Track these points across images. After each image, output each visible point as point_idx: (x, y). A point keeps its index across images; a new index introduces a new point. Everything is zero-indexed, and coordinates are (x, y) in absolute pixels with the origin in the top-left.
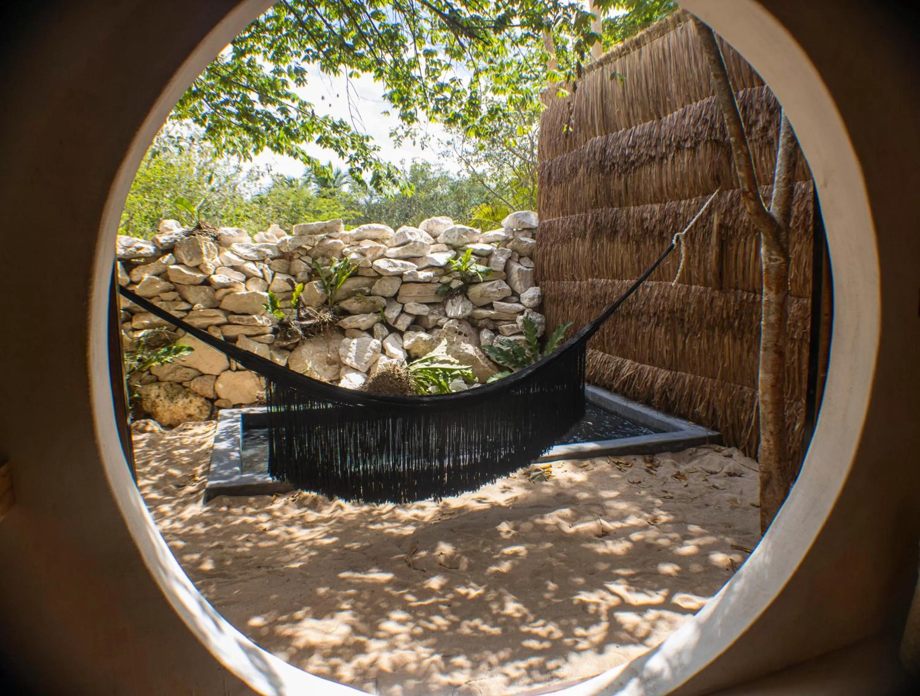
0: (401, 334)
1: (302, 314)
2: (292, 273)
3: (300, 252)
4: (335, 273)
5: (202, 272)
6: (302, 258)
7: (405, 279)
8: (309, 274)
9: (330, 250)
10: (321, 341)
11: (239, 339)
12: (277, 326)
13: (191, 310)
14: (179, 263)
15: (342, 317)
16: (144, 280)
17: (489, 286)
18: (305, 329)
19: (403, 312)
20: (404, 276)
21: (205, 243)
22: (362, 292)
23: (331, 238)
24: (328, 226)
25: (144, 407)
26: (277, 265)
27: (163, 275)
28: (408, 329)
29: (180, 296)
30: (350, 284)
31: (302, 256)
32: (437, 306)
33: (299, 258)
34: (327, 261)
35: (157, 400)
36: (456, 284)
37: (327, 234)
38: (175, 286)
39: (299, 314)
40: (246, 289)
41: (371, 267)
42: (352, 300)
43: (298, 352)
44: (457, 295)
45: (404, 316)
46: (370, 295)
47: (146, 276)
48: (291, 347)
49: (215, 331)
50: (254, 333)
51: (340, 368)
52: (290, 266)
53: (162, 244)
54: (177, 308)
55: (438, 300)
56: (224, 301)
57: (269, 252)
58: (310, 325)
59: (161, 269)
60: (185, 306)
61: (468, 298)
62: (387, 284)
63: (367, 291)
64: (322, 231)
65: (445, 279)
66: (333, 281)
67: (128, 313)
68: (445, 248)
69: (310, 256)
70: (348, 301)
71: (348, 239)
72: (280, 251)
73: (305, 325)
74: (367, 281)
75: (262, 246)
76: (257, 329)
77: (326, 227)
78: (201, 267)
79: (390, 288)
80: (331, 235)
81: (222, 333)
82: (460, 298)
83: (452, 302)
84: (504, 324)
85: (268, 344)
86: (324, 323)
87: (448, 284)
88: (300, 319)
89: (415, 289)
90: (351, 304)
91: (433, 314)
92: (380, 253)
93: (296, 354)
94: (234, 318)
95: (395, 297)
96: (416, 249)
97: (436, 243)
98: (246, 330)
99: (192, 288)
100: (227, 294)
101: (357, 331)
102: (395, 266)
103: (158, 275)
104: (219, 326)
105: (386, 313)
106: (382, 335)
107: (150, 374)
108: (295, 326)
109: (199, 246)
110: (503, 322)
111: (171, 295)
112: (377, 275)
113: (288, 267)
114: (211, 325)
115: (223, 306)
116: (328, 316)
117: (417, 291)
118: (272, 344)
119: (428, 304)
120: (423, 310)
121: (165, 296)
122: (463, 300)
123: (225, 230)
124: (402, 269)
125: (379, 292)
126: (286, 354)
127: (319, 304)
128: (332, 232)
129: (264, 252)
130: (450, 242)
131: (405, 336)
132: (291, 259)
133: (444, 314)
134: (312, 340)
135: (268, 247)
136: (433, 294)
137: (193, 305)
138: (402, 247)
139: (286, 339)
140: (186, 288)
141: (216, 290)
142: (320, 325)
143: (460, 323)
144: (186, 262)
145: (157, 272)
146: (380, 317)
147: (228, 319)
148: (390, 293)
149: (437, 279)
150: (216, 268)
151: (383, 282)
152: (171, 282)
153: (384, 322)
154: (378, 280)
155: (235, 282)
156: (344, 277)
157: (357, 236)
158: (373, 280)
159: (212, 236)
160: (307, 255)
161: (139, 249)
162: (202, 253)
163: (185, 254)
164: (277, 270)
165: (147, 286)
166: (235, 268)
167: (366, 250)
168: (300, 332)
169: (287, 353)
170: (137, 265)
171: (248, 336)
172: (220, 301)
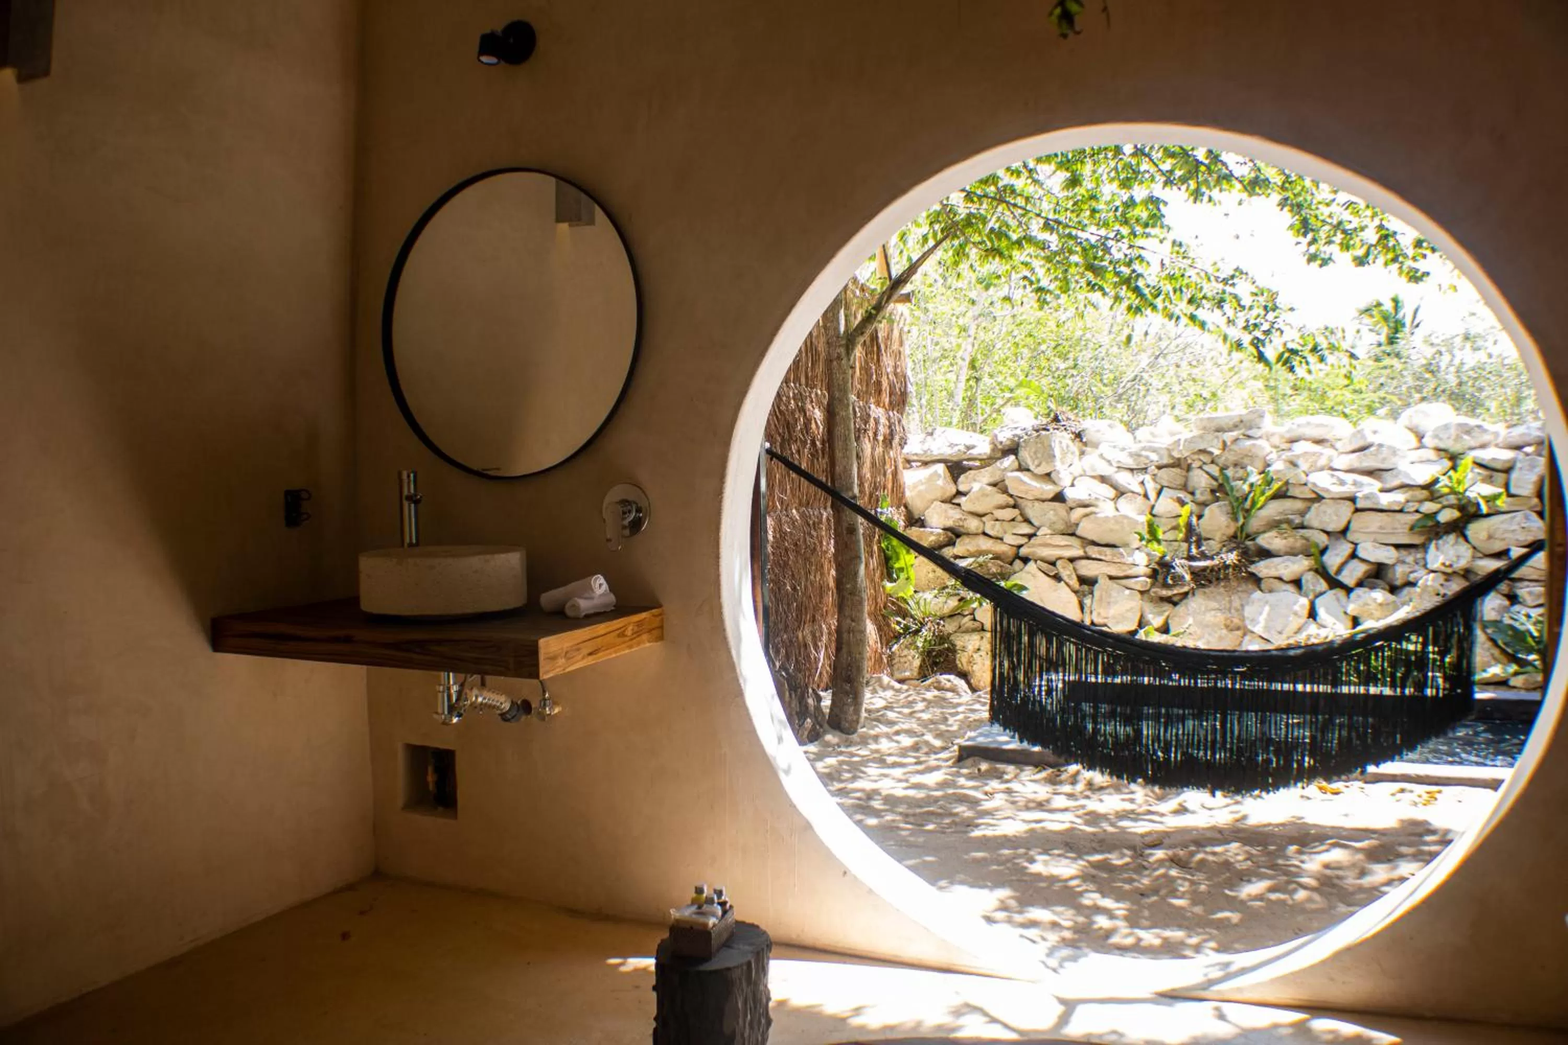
0: (1349, 590)
1: (1194, 551)
2: (1190, 489)
3: (1202, 457)
4: (1250, 492)
5: (1054, 483)
6: (1205, 467)
7: (1360, 505)
8: (1213, 491)
9: (1247, 456)
10: (1220, 594)
11: (1100, 581)
12: (1156, 567)
13: (1034, 535)
14: (1022, 468)
15: (1257, 559)
16: (974, 490)
17: (1502, 522)
18: (1197, 575)
19: (1353, 556)
20: (1358, 501)
21: (1061, 442)
22: (1289, 522)
23: (1249, 437)
24: (1244, 419)
25: (958, 662)
26: (1165, 477)
27: (999, 485)
28: (1360, 584)
29: (1022, 514)
30: (1274, 509)
31: (1204, 463)
32: (1412, 550)
33: (1200, 468)
34: (1241, 473)
35: (975, 656)
36: (1446, 516)
37: (1242, 431)
38: (1015, 500)
39: (1189, 550)
40: (1117, 510)
41: (1305, 484)
42: (1273, 533)
43: (1183, 608)
44: (1447, 532)
45: (1354, 563)
46: (1303, 527)
47: (976, 487)
48: (1176, 599)
49: (1064, 568)
50: (1121, 574)
51: (1245, 634)
52: (1187, 478)
53: (1001, 443)
54: (1015, 532)
55: (1417, 540)
56: (1081, 525)
57: (1154, 457)
58: (1204, 569)
59: (996, 478)
60: (1027, 529)
61: (1466, 539)
62: (1329, 511)
63: (1297, 521)
64: (1236, 427)
65: (1429, 507)
66: (1248, 505)
67: (950, 534)
68: (1432, 455)
69: (1217, 465)
70: (1266, 535)
71: (1276, 440)
72: (1171, 456)
73: (1198, 567)
74: (1299, 505)
75: (1144, 449)
76: (1125, 567)
77: (1242, 421)
78: (1053, 475)
79: (1335, 518)
80: (1250, 433)
81: (1075, 569)
82: (1452, 538)
83: (1436, 544)
84: (1528, 586)
85: (1140, 592)
86: (1226, 567)
87: (1433, 515)
88: (1191, 558)
89: (1374, 521)
90: (1269, 540)
91: (1403, 562)
92: (1322, 462)
93: (1180, 609)
94: (1093, 551)
95: (1344, 532)
96: (1381, 457)
97: (1421, 446)
98: (1109, 568)
99: (1037, 504)
100: (1086, 515)
101: (1276, 581)
102: (1342, 483)
103: (994, 485)
104: (1072, 560)
105: (1326, 558)
106: (1314, 591)
107: (974, 619)
108: (1181, 567)
109: (1050, 446)
110: (1526, 583)
111: (1009, 513)
112: (1313, 496)
113: (1184, 479)
114: (1060, 558)
115: (1079, 532)
116: (1232, 558)
117: (1379, 524)
118: (1147, 591)
119: (1398, 547)
120: (1387, 555)
121: (1000, 514)
122: (1456, 543)
123: (1090, 425)
124: (1353, 489)
125: (1315, 524)
126: (1164, 609)
127: (1225, 538)
128: (1250, 428)
129: (1147, 457)
130: (1442, 446)
131: (1353, 595)
132: (1189, 468)
133: (1422, 563)
134: (1207, 590)
135: (1154, 450)
136: (1407, 531)
137: (1038, 528)
138: (1357, 454)
139: (1166, 586)
140: (1029, 504)
141: (1071, 509)
142: (1219, 569)
143: (1447, 580)
144: (1032, 468)
145: (992, 480)
146: (1313, 562)
147: (1085, 552)
148: (1336, 525)
149: (1412, 507)
150: (1075, 479)
151: (1323, 508)
152: (1011, 496)
153: (1322, 571)
154: (1316, 505)
155: (1097, 499)
156: (1262, 499)
157: (1288, 436)
158: (1308, 504)
159: (1073, 433)
160: (1212, 462)
161: (969, 448)
162: (1054, 456)
163: (1031, 457)
164: (1165, 484)
165: (978, 499)
166: (1103, 479)
167: (1298, 456)
168: (1188, 577)
169: (1168, 607)
170: (965, 470)
171: (1111, 578)
172: (1077, 525)
